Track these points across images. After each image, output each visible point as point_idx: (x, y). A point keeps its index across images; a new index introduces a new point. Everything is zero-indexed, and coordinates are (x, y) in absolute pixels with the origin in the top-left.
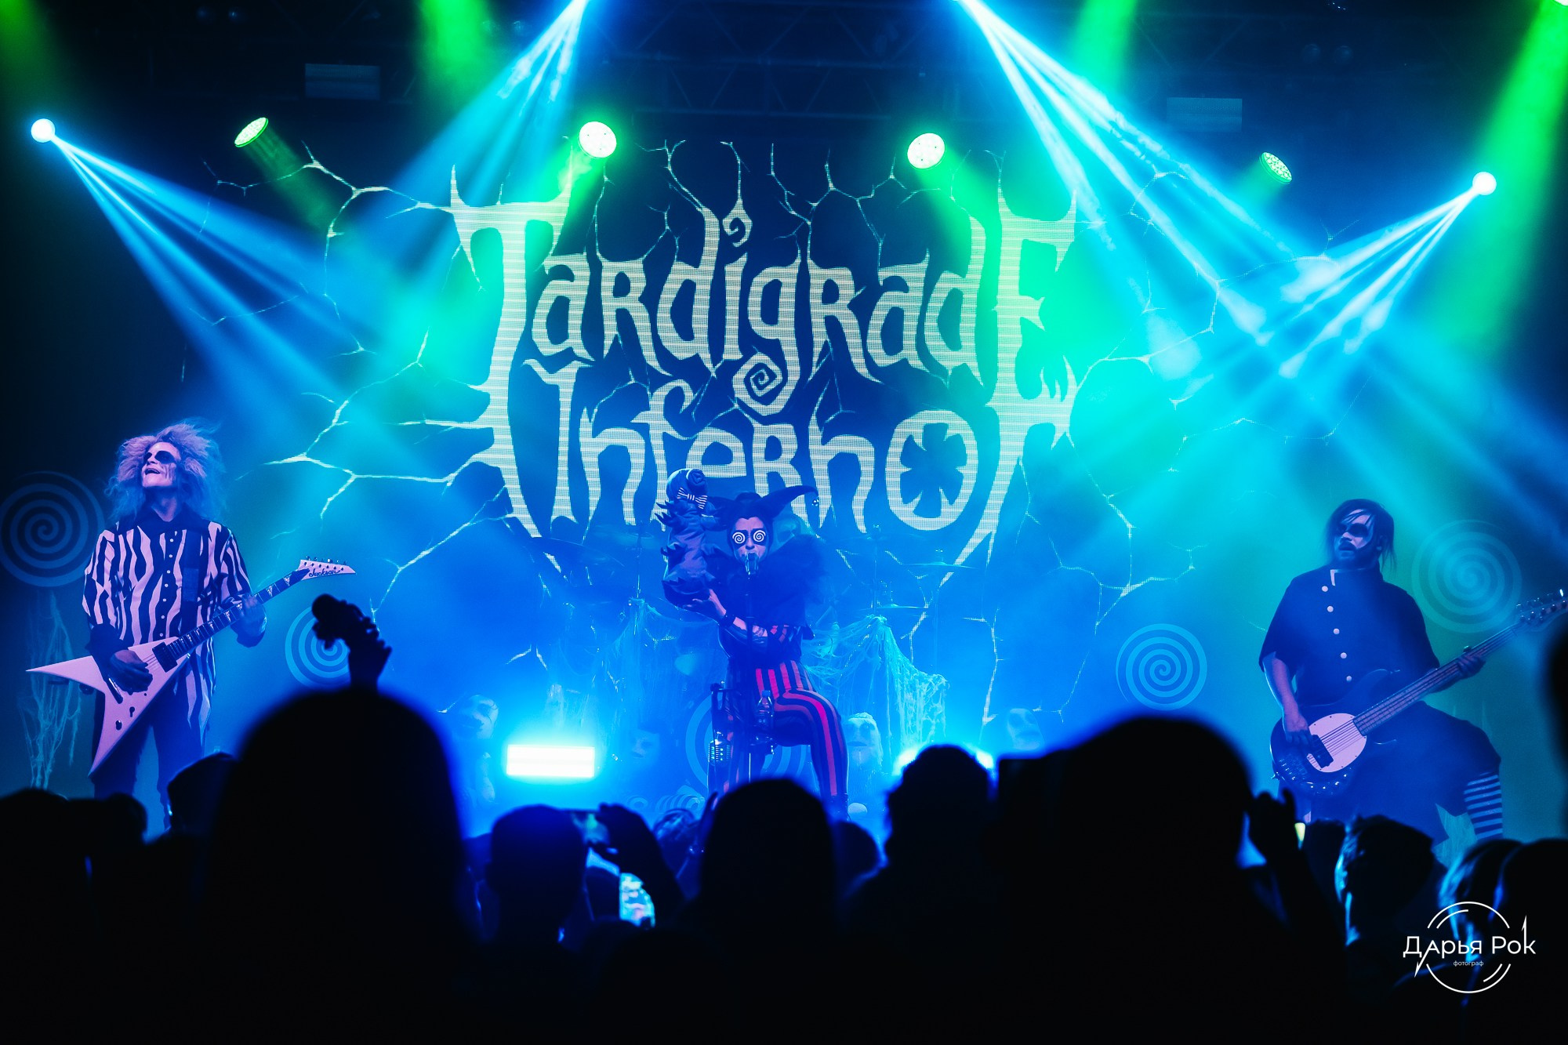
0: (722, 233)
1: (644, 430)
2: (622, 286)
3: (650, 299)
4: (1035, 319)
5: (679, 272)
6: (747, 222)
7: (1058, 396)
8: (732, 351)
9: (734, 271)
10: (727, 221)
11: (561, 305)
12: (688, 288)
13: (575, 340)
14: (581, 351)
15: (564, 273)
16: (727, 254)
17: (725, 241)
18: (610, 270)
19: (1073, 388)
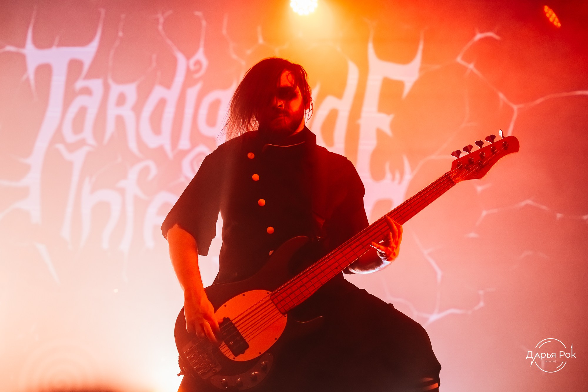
0: (188, 69)
1: (122, 192)
2: (121, 100)
3: (137, 109)
4: (387, 130)
5: (158, 92)
6: (205, 62)
7: (397, 182)
8: (184, 143)
9: (192, 93)
10: (192, 61)
11: (83, 111)
12: (162, 103)
13: (88, 133)
14: (91, 141)
15: (87, 91)
16: (189, 82)
17: (189, 73)
18: (116, 89)
19: (408, 177)
